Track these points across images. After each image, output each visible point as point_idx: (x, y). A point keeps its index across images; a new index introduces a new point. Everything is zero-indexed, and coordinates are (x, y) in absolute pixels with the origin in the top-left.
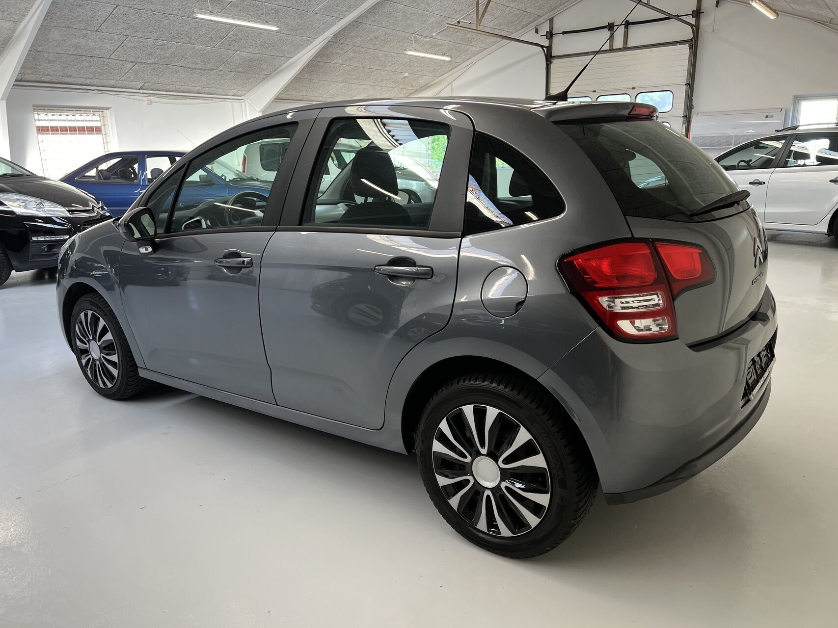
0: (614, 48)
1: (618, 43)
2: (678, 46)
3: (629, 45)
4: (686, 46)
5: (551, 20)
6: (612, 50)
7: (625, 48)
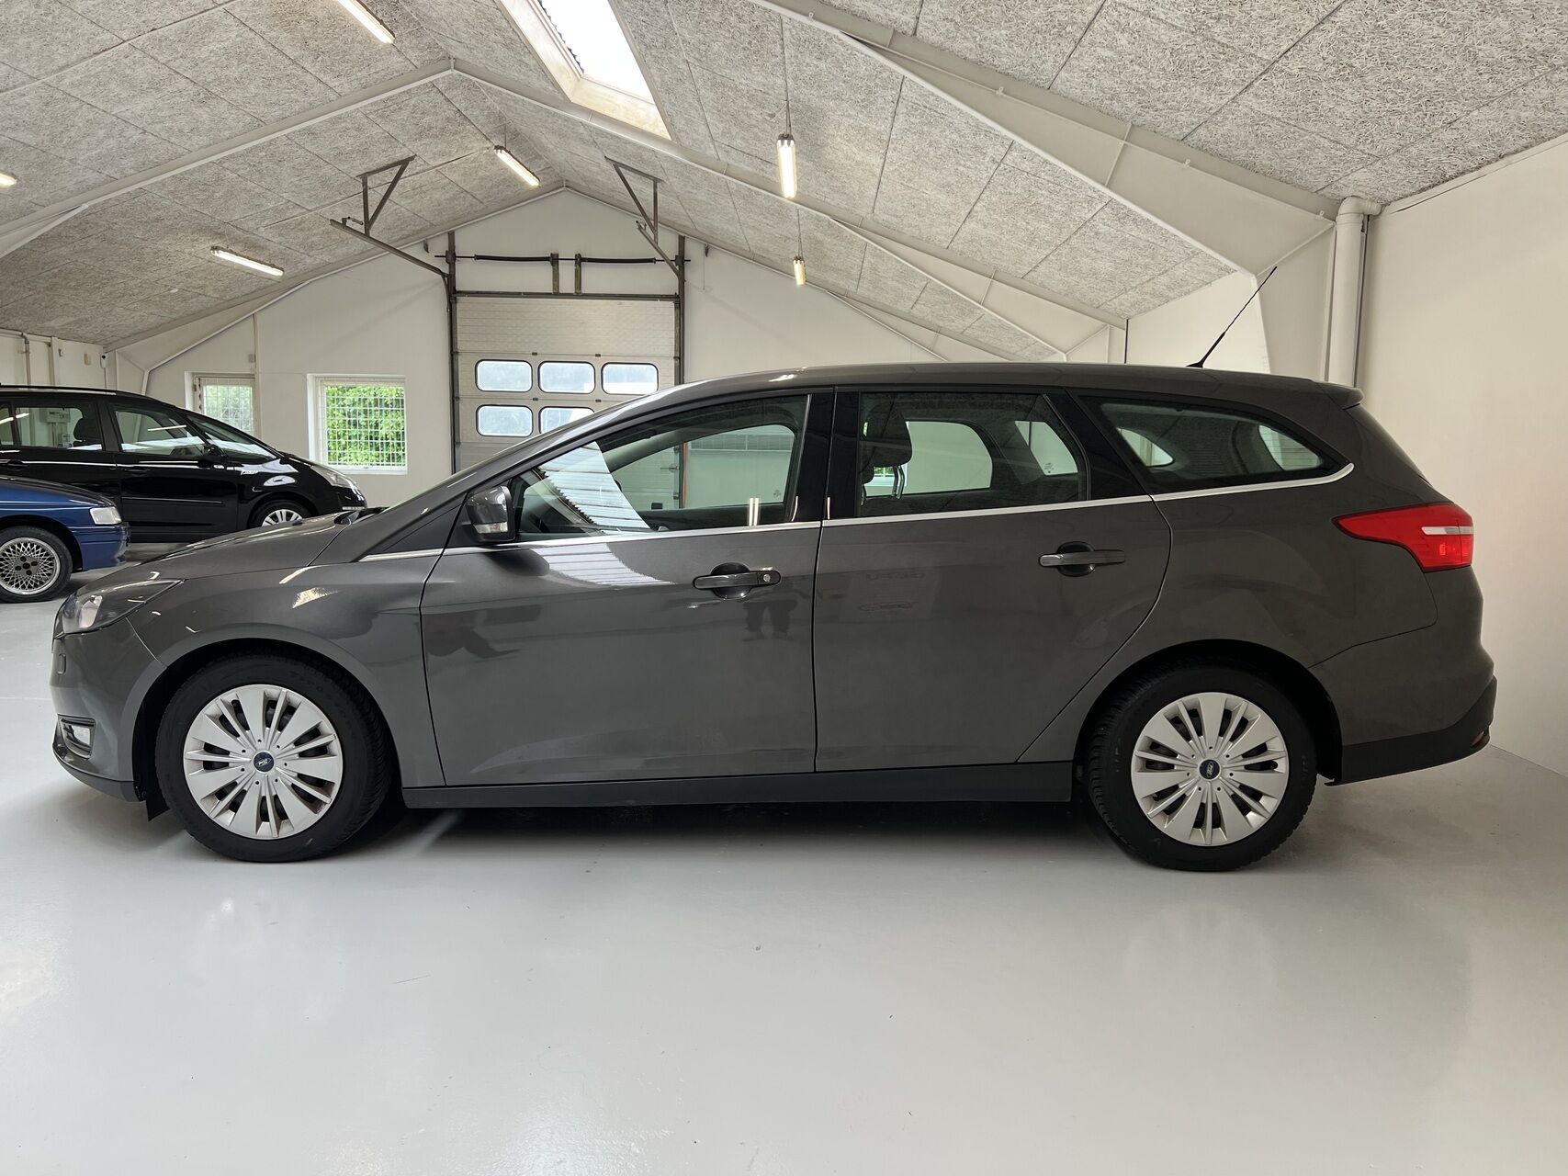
0: (561, 292)
1: (567, 284)
2: (659, 303)
3: (585, 290)
4: (671, 305)
5: (451, 236)
6: (556, 294)
7: (579, 295)
